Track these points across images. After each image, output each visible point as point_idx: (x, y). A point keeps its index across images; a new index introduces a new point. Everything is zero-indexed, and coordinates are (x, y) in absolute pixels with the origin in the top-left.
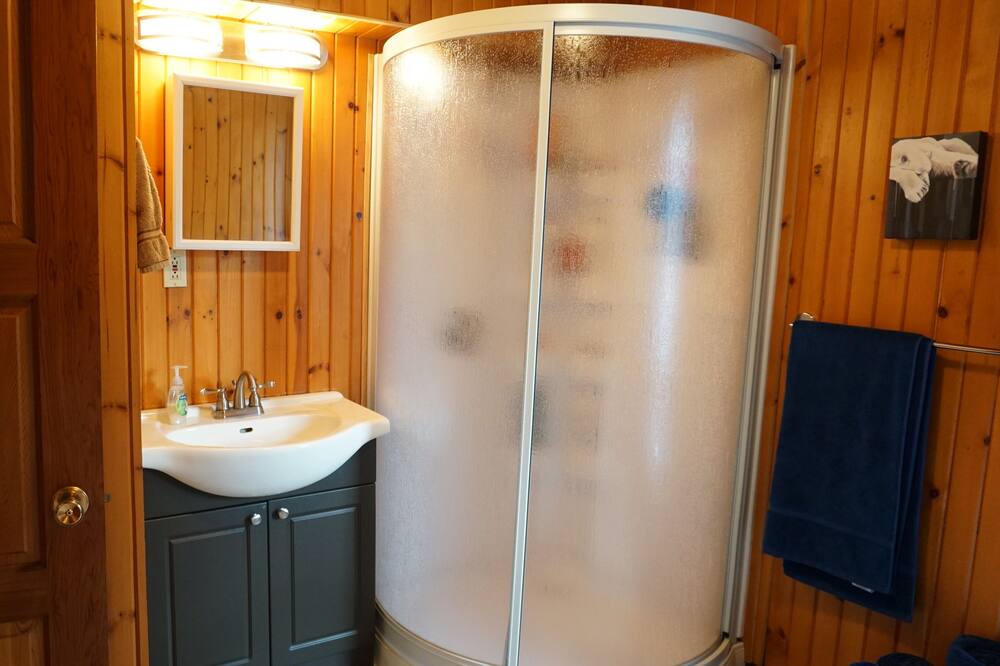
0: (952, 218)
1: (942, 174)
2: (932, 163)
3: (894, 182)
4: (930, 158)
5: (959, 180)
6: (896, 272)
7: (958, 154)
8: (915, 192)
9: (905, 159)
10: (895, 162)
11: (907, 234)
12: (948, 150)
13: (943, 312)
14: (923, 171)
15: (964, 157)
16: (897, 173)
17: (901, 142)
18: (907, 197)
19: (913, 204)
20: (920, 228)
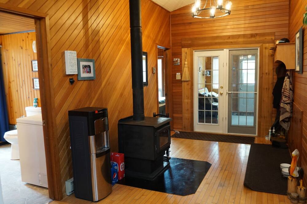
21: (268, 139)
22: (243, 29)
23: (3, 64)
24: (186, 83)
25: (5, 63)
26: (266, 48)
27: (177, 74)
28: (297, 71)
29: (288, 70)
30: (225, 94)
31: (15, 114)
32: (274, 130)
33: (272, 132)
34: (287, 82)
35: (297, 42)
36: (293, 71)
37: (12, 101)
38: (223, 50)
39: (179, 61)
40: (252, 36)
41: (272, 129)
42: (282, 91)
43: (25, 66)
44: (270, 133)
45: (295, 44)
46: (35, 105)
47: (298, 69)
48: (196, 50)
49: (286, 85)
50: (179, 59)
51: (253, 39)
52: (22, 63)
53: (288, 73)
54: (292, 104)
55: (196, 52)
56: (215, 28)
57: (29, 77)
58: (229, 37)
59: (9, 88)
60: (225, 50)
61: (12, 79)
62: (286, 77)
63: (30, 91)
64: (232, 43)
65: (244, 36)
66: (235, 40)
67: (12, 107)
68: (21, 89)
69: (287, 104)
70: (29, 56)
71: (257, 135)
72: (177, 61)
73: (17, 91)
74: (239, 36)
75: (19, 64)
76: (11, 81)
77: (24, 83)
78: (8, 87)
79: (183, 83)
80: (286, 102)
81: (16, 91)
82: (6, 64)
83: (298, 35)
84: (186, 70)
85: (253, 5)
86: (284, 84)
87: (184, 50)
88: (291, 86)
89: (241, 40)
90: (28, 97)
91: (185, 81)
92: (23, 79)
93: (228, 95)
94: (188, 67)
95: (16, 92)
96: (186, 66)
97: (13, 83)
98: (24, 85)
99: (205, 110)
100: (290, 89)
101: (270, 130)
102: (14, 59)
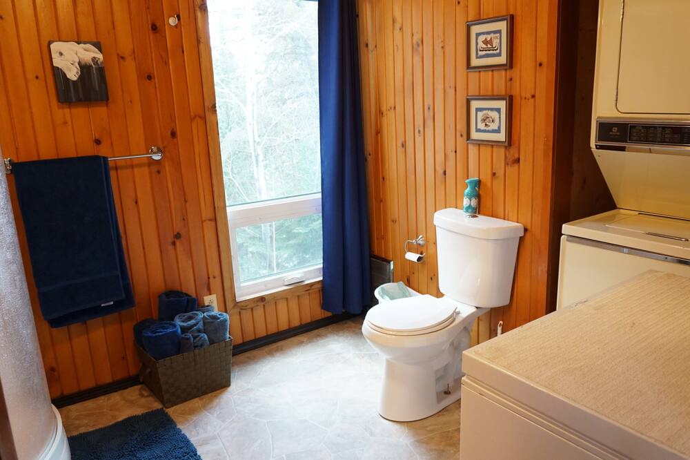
0: (97, 89)
1: (86, 64)
2: (79, 57)
3: (58, 68)
4: (76, 54)
5: (96, 68)
6: (65, 123)
7: (92, 53)
8: (73, 74)
9: (61, 54)
10: (55, 56)
11: (74, 99)
12: (85, 50)
13: (98, 142)
14: (75, 62)
15: (96, 55)
16: (57, 62)
17: (55, 43)
18: (68, 77)
19: (73, 81)
20: (81, 96)
23: (362, 47)
25: (367, 45)
31: (390, 223)
37: (384, 179)
43: (439, 51)
46: (470, 207)
52: (428, 39)
57: (451, 92)
59: (378, 132)
61: (388, 101)
63: (451, 147)
67: (382, 201)
68: (419, 139)
70: (458, 7)
73: (404, 145)
75: (418, 45)
76: (384, 109)
77: (429, 115)
78: (374, 132)
81: (399, 144)
82: (371, 47)
90: (440, 171)
92: (429, 101)
95: (400, 149)
97: (391, 114)
98: (429, 123)
102: (398, 26)
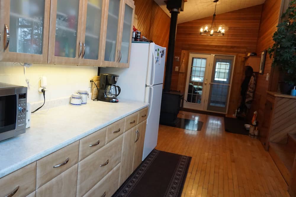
21: (234, 116)
22: (225, 42)
24: (182, 74)
26: (240, 57)
27: (176, 67)
28: (260, 73)
29: (254, 72)
30: (208, 84)
32: (239, 110)
33: (237, 111)
34: (252, 79)
35: (262, 57)
36: (257, 73)
38: (210, 54)
39: (178, 59)
40: (232, 47)
41: (238, 110)
42: (249, 85)
44: (236, 112)
45: (261, 57)
47: (261, 72)
48: (192, 52)
49: (252, 81)
50: (179, 57)
51: (232, 49)
53: (254, 74)
54: (254, 93)
55: (191, 54)
56: (206, 39)
58: (216, 46)
60: (212, 54)
62: (252, 77)
64: (217, 51)
65: (226, 47)
66: (220, 49)
69: (251, 92)
71: (226, 113)
72: (177, 58)
74: (222, 47)
79: (180, 74)
80: (251, 91)
83: (263, 53)
84: (183, 65)
85: (235, 27)
86: (251, 80)
87: (184, 52)
88: (255, 82)
89: (223, 49)
91: (181, 73)
93: (210, 85)
94: (185, 64)
96: (183, 62)
99: (192, 94)
100: (254, 84)
101: (236, 110)
